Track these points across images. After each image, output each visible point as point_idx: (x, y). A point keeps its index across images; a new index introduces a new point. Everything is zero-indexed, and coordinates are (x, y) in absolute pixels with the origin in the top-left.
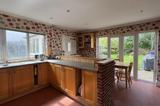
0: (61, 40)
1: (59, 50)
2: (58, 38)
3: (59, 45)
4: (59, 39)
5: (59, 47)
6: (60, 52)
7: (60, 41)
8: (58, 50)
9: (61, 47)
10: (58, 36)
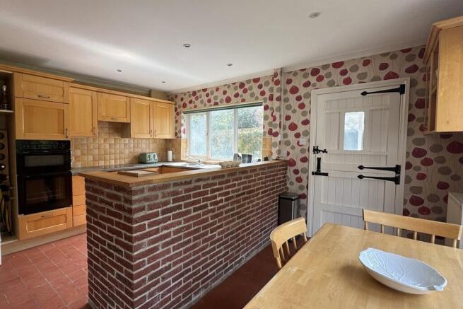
0: (306, 109)
1: (298, 143)
2: (295, 104)
3: (301, 129)
4: (302, 106)
5: (298, 136)
6: (303, 151)
7: (304, 114)
8: (296, 146)
9: (307, 133)
10: (299, 98)
